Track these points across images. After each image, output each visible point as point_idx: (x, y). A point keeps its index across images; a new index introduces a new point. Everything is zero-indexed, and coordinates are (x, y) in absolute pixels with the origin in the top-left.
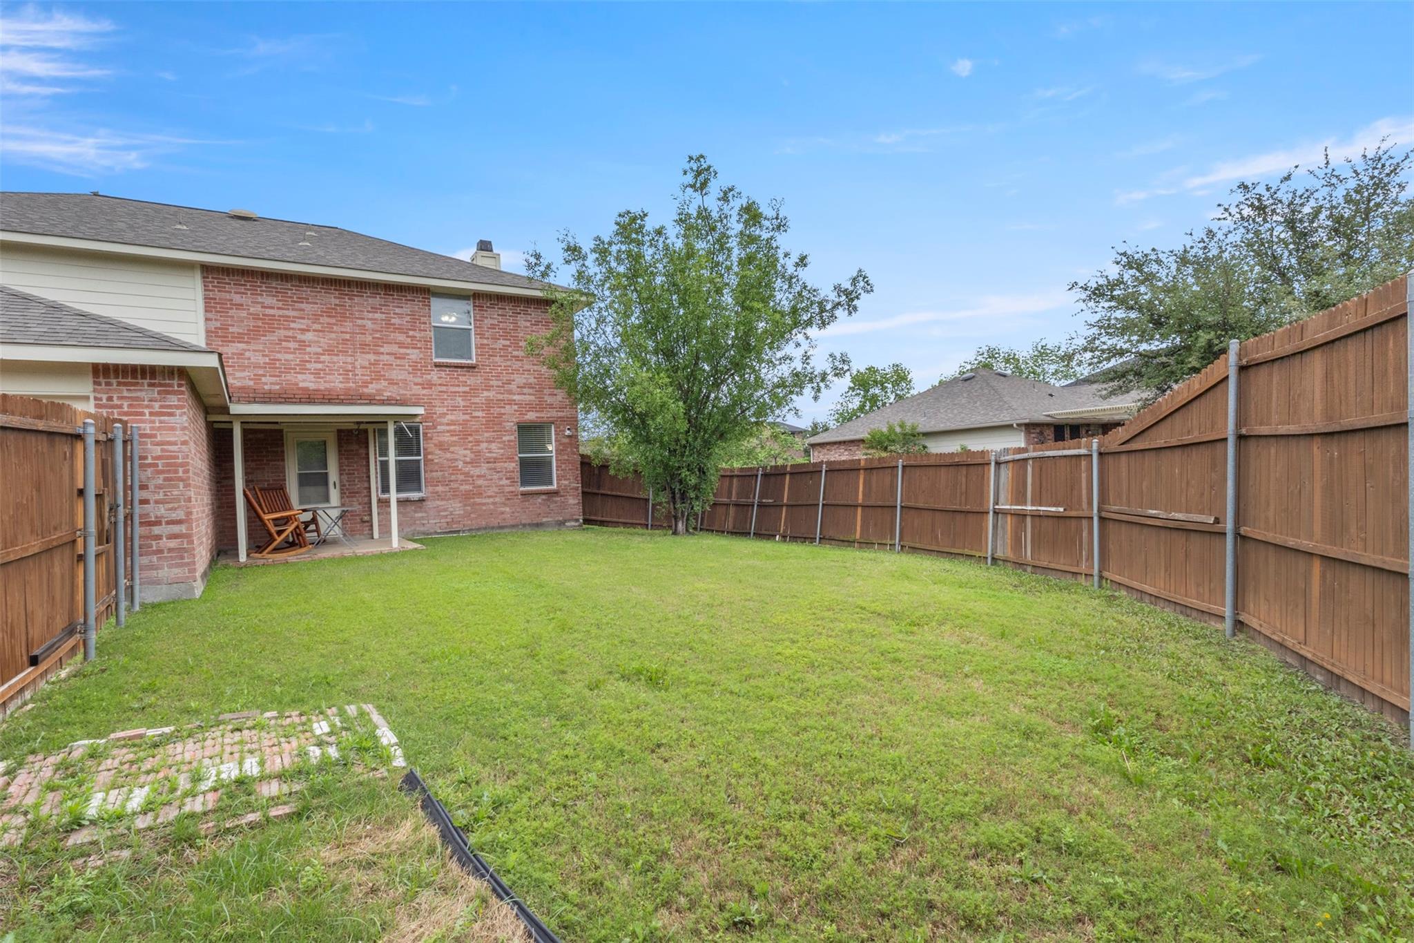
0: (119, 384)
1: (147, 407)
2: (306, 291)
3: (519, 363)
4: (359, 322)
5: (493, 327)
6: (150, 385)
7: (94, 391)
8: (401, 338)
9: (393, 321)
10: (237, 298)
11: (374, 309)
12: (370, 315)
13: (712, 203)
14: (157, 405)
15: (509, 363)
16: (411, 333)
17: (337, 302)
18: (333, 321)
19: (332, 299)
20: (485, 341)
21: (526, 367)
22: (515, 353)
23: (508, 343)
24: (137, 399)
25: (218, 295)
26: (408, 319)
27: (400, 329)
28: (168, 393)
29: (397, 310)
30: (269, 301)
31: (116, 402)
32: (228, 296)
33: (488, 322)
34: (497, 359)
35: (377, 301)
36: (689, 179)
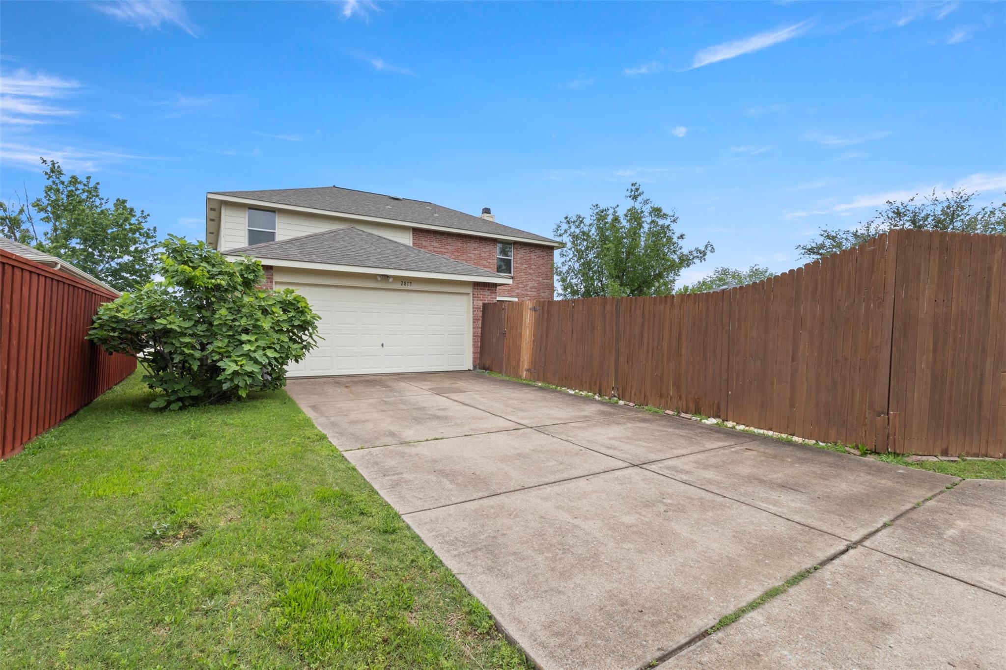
0: (481, 289)
1: (487, 298)
2: (450, 240)
3: (531, 276)
4: (469, 255)
5: (521, 258)
6: (488, 290)
7: (473, 291)
8: (485, 263)
9: (482, 255)
10: (424, 243)
11: (475, 249)
12: (473, 252)
13: (638, 206)
14: (489, 297)
15: (527, 276)
16: (489, 261)
17: (461, 245)
18: (459, 254)
19: (459, 244)
20: (518, 265)
21: (534, 278)
22: (530, 271)
23: (526, 266)
24: (485, 295)
25: (418, 242)
26: (488, 254)
27: (485, 259)
28: (492, 293)
29: (484, 250)
30: (436, 244)
31: (479, 296)
32: (421, 242)
33: (519, 256)
34: (522, 274)
35: (476, 245)
36: (628, 194)
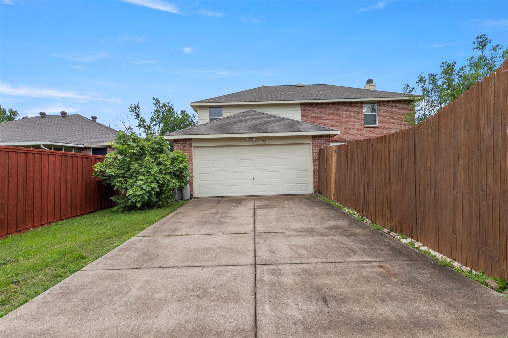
0: (317, 140)
2: (327, 108)
3: (394, 125)
4: (341, 115)
5: (384, 112)
6: (323, 139)
7: (312, 142)
8: (354, 119)
9: (351, 114)
10: (309, 112)
11: (346, 111)
12: (345, 113)
13: (487, 53)
14: (324, 144)
15: (390, 125)
16: (357, 117)
17: (335, 110)
18: (334, 116)
19: (333, 109)
20: (381, 118)
21: (396, 126)
22: (392, 121)
23: (389, 117)
24: (321, 143)
25: (304, 112)
26: (356, 113)
27: (354, 117)
28: (327, 141)
29: (353, 110)
30: (317, 112)
31: (316, 144)
32: (306, 112)
33: (382, 111)
34: (386, 124)
35: (346, 108)
36: (476, 45)
